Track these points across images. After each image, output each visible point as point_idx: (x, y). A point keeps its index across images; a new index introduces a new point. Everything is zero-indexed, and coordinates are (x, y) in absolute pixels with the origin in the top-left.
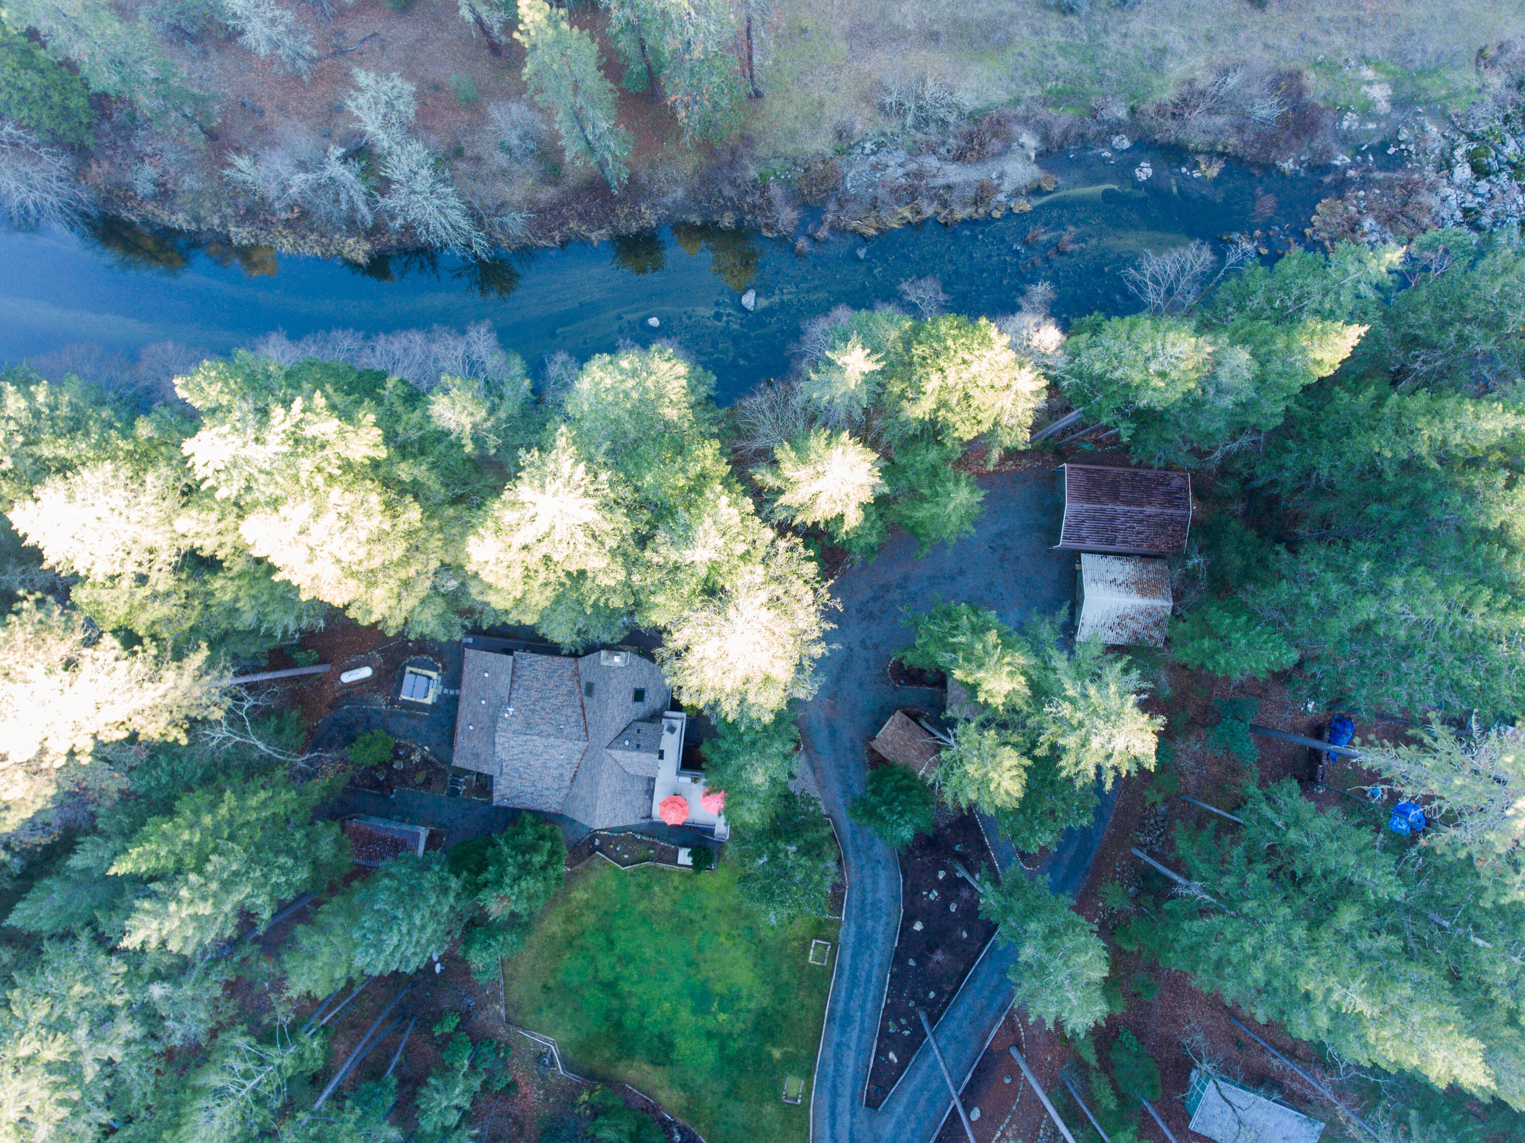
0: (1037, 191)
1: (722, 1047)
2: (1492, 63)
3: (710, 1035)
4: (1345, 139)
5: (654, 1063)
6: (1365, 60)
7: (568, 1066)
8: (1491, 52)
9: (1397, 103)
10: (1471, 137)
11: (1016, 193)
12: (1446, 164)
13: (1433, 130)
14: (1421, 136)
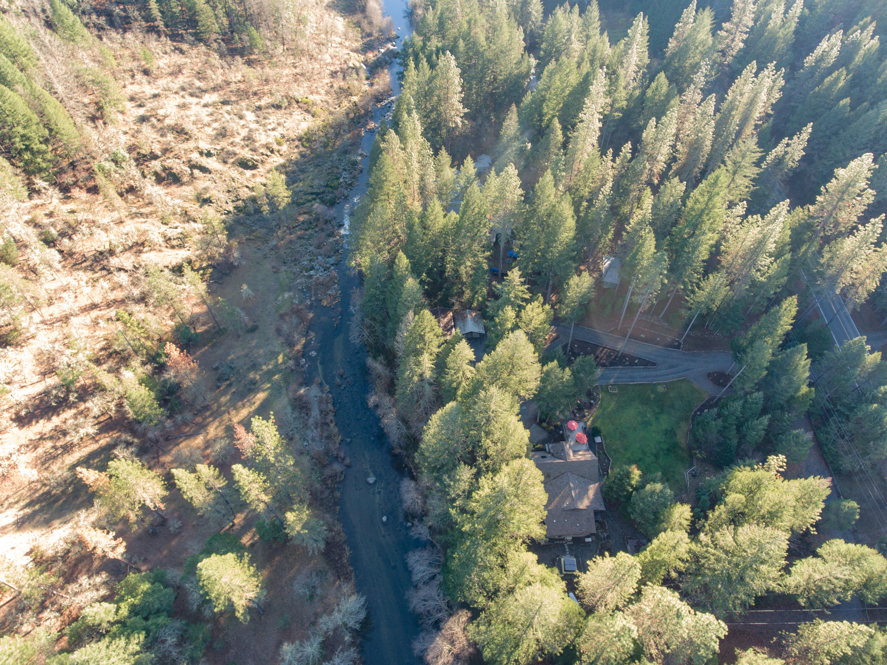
0: (321, 384)
1: (659, 413)
2: (278, 269)
3: (657, 418)
4: (301, 302)
5: (675, 435)
6: (276, 299)
7: (691, 465)
8: (275, 270)
9: (290, 290)
10: (301, 272)
11: (322, 391)
12: (310, 277)
13: (299, 281)
14: (301, 284)
